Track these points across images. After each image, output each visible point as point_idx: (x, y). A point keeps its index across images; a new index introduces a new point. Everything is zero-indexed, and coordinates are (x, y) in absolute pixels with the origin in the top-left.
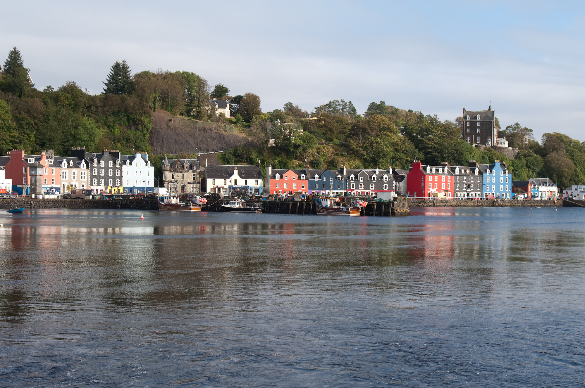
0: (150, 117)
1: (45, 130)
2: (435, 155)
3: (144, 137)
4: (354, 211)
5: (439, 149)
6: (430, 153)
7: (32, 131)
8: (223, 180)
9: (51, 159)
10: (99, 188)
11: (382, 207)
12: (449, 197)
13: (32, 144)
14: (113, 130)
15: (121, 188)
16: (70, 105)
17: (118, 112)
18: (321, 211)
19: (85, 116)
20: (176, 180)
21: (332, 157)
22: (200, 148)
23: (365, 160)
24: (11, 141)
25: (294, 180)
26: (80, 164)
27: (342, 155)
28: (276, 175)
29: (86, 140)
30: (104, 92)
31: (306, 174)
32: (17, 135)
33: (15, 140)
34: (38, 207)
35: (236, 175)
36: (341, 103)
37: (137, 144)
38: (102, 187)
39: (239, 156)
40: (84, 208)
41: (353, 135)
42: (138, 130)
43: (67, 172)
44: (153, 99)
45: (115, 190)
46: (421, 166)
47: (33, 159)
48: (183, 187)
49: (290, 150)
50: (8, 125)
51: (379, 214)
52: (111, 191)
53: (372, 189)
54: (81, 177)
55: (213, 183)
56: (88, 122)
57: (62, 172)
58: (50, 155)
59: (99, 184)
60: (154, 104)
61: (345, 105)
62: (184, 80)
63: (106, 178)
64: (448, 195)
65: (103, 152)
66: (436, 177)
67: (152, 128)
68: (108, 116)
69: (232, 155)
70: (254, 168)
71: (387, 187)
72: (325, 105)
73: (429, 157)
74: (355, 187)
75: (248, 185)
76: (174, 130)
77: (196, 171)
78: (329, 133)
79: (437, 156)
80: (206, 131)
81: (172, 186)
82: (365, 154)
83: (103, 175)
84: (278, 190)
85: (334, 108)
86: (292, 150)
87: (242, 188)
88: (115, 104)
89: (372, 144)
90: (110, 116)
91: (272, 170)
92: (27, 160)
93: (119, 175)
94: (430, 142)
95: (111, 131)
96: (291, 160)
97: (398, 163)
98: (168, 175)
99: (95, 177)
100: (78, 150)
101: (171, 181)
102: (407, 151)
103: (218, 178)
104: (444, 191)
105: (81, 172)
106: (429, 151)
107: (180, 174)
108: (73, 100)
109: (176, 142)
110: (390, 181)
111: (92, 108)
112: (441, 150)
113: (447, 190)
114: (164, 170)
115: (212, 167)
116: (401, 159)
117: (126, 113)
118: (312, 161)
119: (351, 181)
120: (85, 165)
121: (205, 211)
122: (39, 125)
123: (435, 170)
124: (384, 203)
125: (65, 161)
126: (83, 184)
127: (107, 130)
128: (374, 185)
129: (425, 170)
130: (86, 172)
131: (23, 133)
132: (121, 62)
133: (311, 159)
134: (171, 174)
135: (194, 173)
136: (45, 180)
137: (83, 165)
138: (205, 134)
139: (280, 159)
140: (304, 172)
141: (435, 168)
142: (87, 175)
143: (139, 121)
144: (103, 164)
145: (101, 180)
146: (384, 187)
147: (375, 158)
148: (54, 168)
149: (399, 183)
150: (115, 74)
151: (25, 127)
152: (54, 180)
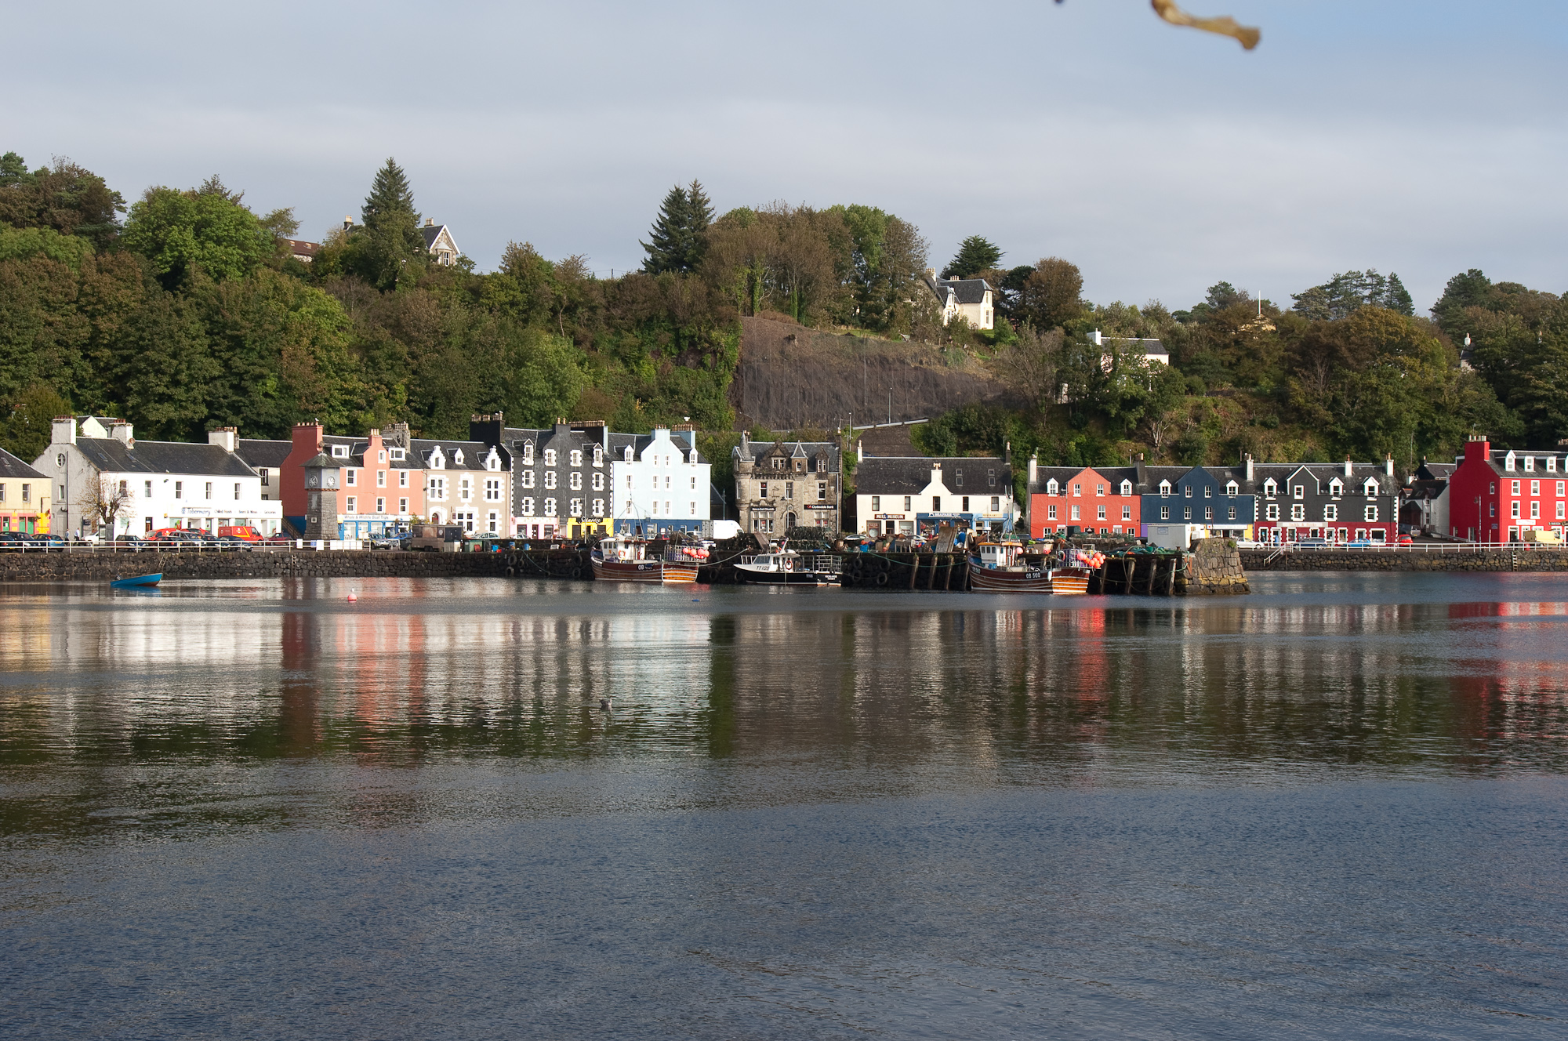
0: (736, 329)
1: (434, 372)
2: (1555, 419)
3: (718, 385)
4: (1067, 580)
5: (1566, 402)
6: (1542, 414)
7: (401, 375)
8: (902, 497)
9: (403, 446)
10: (542, 522)
11: (1149, 568)
13: (399, 408)
14: (635, 369)
16: (512, 304)
17: (650, 319)
18: (978, 580)
20: (769, 498)
21: (1235, 431)
22: (870, 411)
23: (1334, 434)
25: (1099, 495)
26: (484, 458)
27: (1264, 424)
28: (1049, 484)
29: (544, 397)
31: (1134, 480)
32: (361, 386)
34: (312, 573)
35: (937, 485)
36: (1369, 281)
37: (696, 404)
38: (550, 519)
39: (969, 432)
41: (1301, 365)
42: (704, 366)
43: (446, 480)
44: (745, 283)
45: (589, 528)
46: (1487, 451)
47: (348, 447)
48: (792, 516)
49: (1109, 413)
50: (337, 361)
51: (1140, 590)
52: (576, 529)
53: (1330, 520)
54: (486, 493)
55: (875, 507)
56: (550, 345)
57: (429, 480)
58: (401, 437)
59: (540, 512)
60: (751, 292)
61: (1378, 284)
65: (554, 426)
66: (1535, 484)
67: (741, 360)
68: (623, 332)
69: (951, 430)
70: (992, 463)
71: (1376, 514)
72: (1322, 288)
73: (1536, 426)
74: (1278, 514)
75: (970, 512)
76: (798, 363)
77: (826, 473)
80: (887, 366)
81: (761, 516)
82: (1331, 419)
83: (554, 487)
84: (1054, 524)
85: (1347, 294)
86: (1114, 412)
87: (954, 519)
88: (641, 298)
89: (1353, 387)
90: (629, 330)
91: (1038, 469)
92: (328, 450)
93: (601, 488)
94: (1541, 383)
95: (632, 372)
96: (1115, 443)
97: (1443, 445)
98: (749, 487)
99: (529, 492)
100: (486, 423)
101: (758, 503)
102: (1470, 410)
103: (886, 493)
104: (1562, 523)
105: (486, 481)
106: (1539, 410)
107: (782, 484)
108: (522, 292)
109: (804, 398)
110: (1385, 496)
111: (580, 310)
114: (738, 473)
115: (875, 462)
116: (1448, 433)
117: (673, 322)
118: (1178, 442)
119: (1268, 498)
120: (499, 462)
122: (423, 360)
123: (1532, 464)
124: (1157, 556)
125: (437, 452)
126: (491, 511)
127: (620, 368)
128: (1335, 510)
129: (1501, 463)
130: (504, 481)
132: (687, 188)
133: (1175, 436)
134: (759, 481)
135: (822, 481)
136: (380, 501)
137: (493, 461)
138: (884, 374)
139: (1083, 438)
140: (1132, 475)
141: (1532, 458)
142: (503, 487)
143: (706, 341)
144: (554, 458)
145: (546, 501)
146: (1366, 514)
147: (1363, 430)
148: (407, 471)
149: (1428, 502)
150: (671, 222)
151: (383, 365)
152: (407, 503)
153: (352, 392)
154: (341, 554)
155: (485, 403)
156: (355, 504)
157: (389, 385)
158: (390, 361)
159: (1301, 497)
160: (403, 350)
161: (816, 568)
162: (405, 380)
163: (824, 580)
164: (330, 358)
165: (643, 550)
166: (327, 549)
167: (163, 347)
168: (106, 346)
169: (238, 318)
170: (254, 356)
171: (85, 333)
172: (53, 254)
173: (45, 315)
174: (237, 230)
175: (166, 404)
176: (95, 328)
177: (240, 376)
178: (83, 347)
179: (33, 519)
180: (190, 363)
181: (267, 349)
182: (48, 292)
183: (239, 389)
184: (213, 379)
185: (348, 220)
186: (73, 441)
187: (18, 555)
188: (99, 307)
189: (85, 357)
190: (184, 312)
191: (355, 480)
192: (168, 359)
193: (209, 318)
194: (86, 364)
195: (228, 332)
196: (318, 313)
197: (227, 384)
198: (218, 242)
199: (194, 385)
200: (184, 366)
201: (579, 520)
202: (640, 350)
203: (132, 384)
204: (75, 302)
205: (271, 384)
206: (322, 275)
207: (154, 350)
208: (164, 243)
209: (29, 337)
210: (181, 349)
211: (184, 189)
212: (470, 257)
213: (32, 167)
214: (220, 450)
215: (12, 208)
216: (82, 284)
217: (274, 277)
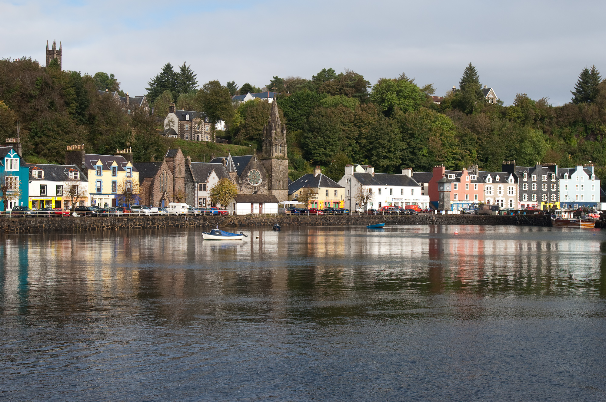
1: (487, 145)
3: (603, 147)
7: (475, 147)
9: (476, 174)
10: (531, 203)
14: (569, 142)
15: (558, 204)
16: (518, 118)
17: (575, 122)
19: (538, 129)
24: (453, 158)
26: (507, 178)
29: (531, 154)
30: (572, 101)
32: (459, 151)
33: (457, 156)
34: (441, 223)
37: (594, 156)
38: (533, 203)
42: (597, 140)
43: (492, 187)
45: (550, 206)
47: (454, 175)
50: (450, 142)
52: (545, 206)
54: (508, 192)
56: (534, 134)
57: (486, 187)
58: (475, 171)
59: (530, 199)
65: (536, 165)
68: (564, 127)
83: (535, 189)
88: (571, 114)
90: (566, 127)
92: (447, 176)
93: (555, 190)
95: (567, 143)
99: (525, 192)
100: (508, 165)
105: (508, 188)
108: (522, 113)
111: (546, 119)
117: (584, 123)
120: (513, 180)
122: (483, 141)
125: (489, 176)
126: (510, 199)
127: (562, 142)
130: (516, 188)
131: (466, 149)
132: (590, 69)
136: (467, 196)
137: (511, 180)
142: (515, 190)
143: (598, 130)
144: (536, 178)
145: (532, 195)
148: (477, 184)
150: (583, 82)
151: (468, 143)
152: (477, 196)
153: (456, 154)
154: (452, 216)
155: (508, 157)
156: (457, 197)
157: (470, 151)
158: (470, 141)
160: (475, 137)
162: (476, 149)
164: (447, 141)
165: (572, 215)
166: (446, 214)
167: (385, 138)
168: (364, 138)
169: (412, 126)
170: (419, 140)
171: (357, 133)
172: (345, 105)
173: (342, 127)
174: (412, 93)
175: (386, 160)
176: (360, 131)
177: (414, 148)
178: (356, 139)
179: (338, 203)
180: (395, 144)
181: (423, 138)
182: (343, 119)
183: (413, 153)
184: (404, 149)
185: (454, 87)
186: (353, 174)
187: (333, 216)
188: (362, 124)
189: (357, 142)
190: (393, 125)
191: (457, 188)
192: (387, 142)
193: (402, 127)
194: (357, 145)
195: (409, 132)
196: (442, 124)
197: (409, 152)
198: (405, 98)
199: (396, 152)
200: (392, 145)
201: (545, 203)
202: (571, 134)
203: (374, 152)
204: (353, 122)
205: (425, 151)
206: (444, 109)
207: (382, 139)
208: (385, 99)
209: (337, 135)
210: (392, 139)
211: (392, 78)
212: (502, 100)
213: (337, 73)
214: (406, 177)
215: (330, 89)
216: (355, 115)
217: (426, 110)
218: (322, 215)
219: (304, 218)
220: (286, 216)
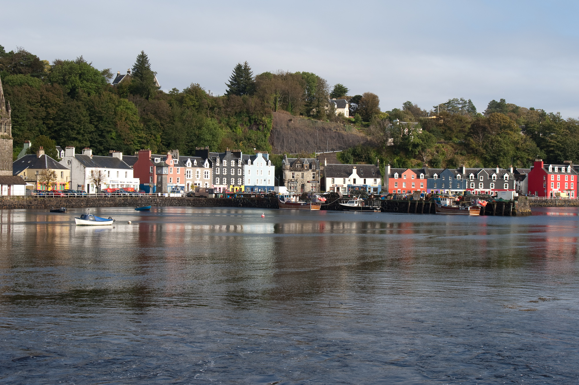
0: (271, 117)
1: (171, 131)
2: (558, 153)
3: (265, 136)
4: (474, 210)
5: (561, 147)
6: (552, 151)
7: (158, 132)
8: (342, 179)
9: (177, 158)
10: (222, 187)
11: (502, 206)
12: (572, 197)
13: (158, 144)
14: (235, 131)
15: (243, 187)
16: (194, 106)
17: (240, 113)
18: (440, 210)
19: (208, 117)
20: (295, 179)
21: (451, 156)
22: (320, 147)
23: (485, 158)
24: (139, 142)
25: (412, 179)
26: (203, 163)
27: (461, 154)
28: (395, 175)
29: (210, 140)
30: (226, 93)
31: (424, 173)
32: (144, 135)
33: (143, 140)
34: (164, 205)
35: (354, 175)
36: (461, 102)
37: (258, 144)
38: (224, 186)
39: (358, 155)
40: (208, 207)
41: (473, 133)
42: (259, 130)
43: (191, 171)
44: (273, 100)
45: (236, 189)
46: (543, 164)
47: (160, 158)
48: (303, 186)
49: (409, 149)
50: (136, 126)
51: (499, 213)
52: (233, 189)
53: (492, 188)
54: (204, 176)
55: (333, 182)
56: (211, 122)
57: (186, 171)
58: (175, 155)
59: (221, 183)
60: (275, 104)
61: (464, 103)
62: (304, 81)
63: (229, 177)
64: (571, 194)
65: (226, 151)
66: (559, 177)
67: (273, 128)
68: (230, 117)
69: (351, 155)
70: (373, 167)
71: (508, 187)
72: (444, 104)
73: (551, 156)
74: (474, 186)
75: (366, 184)
76: (294, 129)
77: (315, 170)
78: (448, 131)
79: (559, 155)
80: (325, 131)
81: (292, 185)
82: (485, 153)
83: (226, 174)
84: (397, 189)
85: (453, 107)
86: (410, 149)
87: (361, 187)
88: (237, 105)
89: (492, 142)
90: (232, 116)
91: (391, 169)
92: (153, 160)
93: (241, 174)
94: (552, 141)
95: (233, 131)
96: (410, 160)
97: (519, 162)
98: (288, 175)
99: (218, 176)
100: (202, 150)
101: (291, 180)
102: (528, 150)
103: (337, 177)
104: (567, 190)
105: (204, 172)
106: (551, 150)
107: (300, 173)
108: (197, 102)
109: (296, 142)
110: (511, 180)
111: (215, 109)
112: (564, 148)
113: (570, 190)
114: (284, 169)
115: (331, 166)
116: (522, 158)
117: (248, 114)
118: (431, 160)
119: (471, 180)
120: (208, 165)
121: (324, 209)
122: (165, 126)
123: (557, 169)
124: (504, 202)
125: (189, 161)
126: (206, 182)
127: (229, 130)
128: (494, 185)
129: (548, 169)
130: (210, 171)
131: (150, 134)
132: (243, 64)
133: (430, 158)
134: (291, 172)
135: (314, 173)
136: (171, 179)
138: (324, 134)
139: (398, 158)
140: (423, 171)
141: (557, 167)
142: (210, 174)
143: (260, 121)
144: (226, 163)
145: (223, 179)
146: (504, 186)
147: (495, 156)
148: (179, 168)
149: (520, 182)
150: (237, 76)
151: (152, 128)
152: (179, 179)
153: (140, 138)
154: (174, 199)
155: (188, 142)
157: (155, 135)
158: (154, 127)
159: (482, 180)
160: (158, 122)
161: (374, 206)
162: (160, 134)
163: (376, 209)
164: (133, 125)
165: (298, 198)
166: (169, 196)
167: (74, 120)
168: (51, 119)
169: (100, 109)
170: (106, 123)
171: (44, 114)
172: (31, 84)
173: (29, 107)
174: (95, 77)
175: (75, 141)
176: (47, 112)
177: (102, 131)
178: (43, 119)
179: (64, 185)
180: (84, 126)
181: (111, 121)
182: (30, 98)
183: (101, 136)
184: (92, 132)
186: (74, 156)
187: (75, 198)
188: (49, 104)
189: (44, 123)
190: (81, 107)
192: (76, 124)
193: (88, 109)
194: (44, 126)
195: (97, 115)
196: (127, 108)
197: (97, 134)
198: (87, 81)
199: (85, 134)
200: (82, 127)
202: (236, 123)
203: (62, 133)
204: (40, 102)
205: (114, 134)
206: (121, 94)
207: (71, 121)
208: (68, 81)
209: (25, 115)
210: (81, 121)
211: (70, 60)
213: (7, 51)
214: (117, 159)
215: (3, 66)
216: (41, 96)
217: (109, 94)
218: (65, 197)
219: (50, 200)
220: (34, 198)
